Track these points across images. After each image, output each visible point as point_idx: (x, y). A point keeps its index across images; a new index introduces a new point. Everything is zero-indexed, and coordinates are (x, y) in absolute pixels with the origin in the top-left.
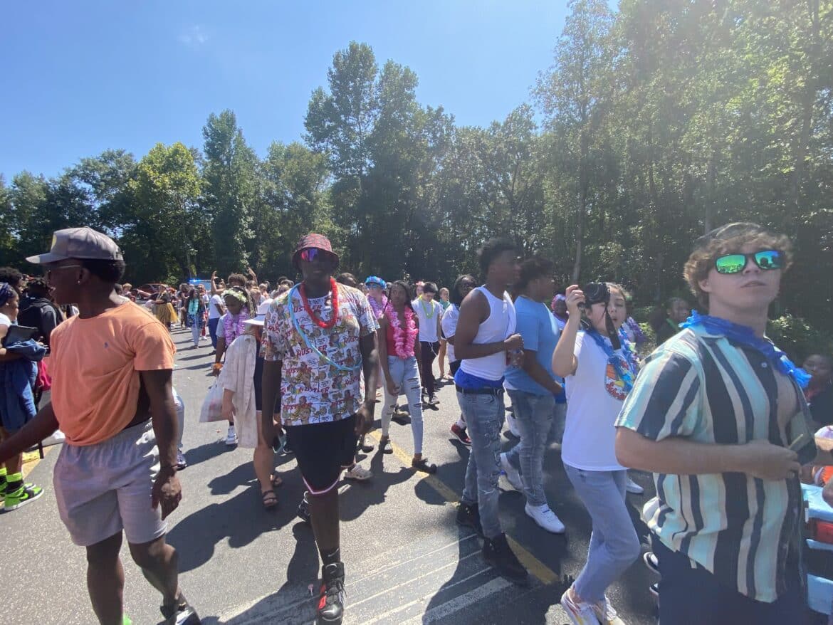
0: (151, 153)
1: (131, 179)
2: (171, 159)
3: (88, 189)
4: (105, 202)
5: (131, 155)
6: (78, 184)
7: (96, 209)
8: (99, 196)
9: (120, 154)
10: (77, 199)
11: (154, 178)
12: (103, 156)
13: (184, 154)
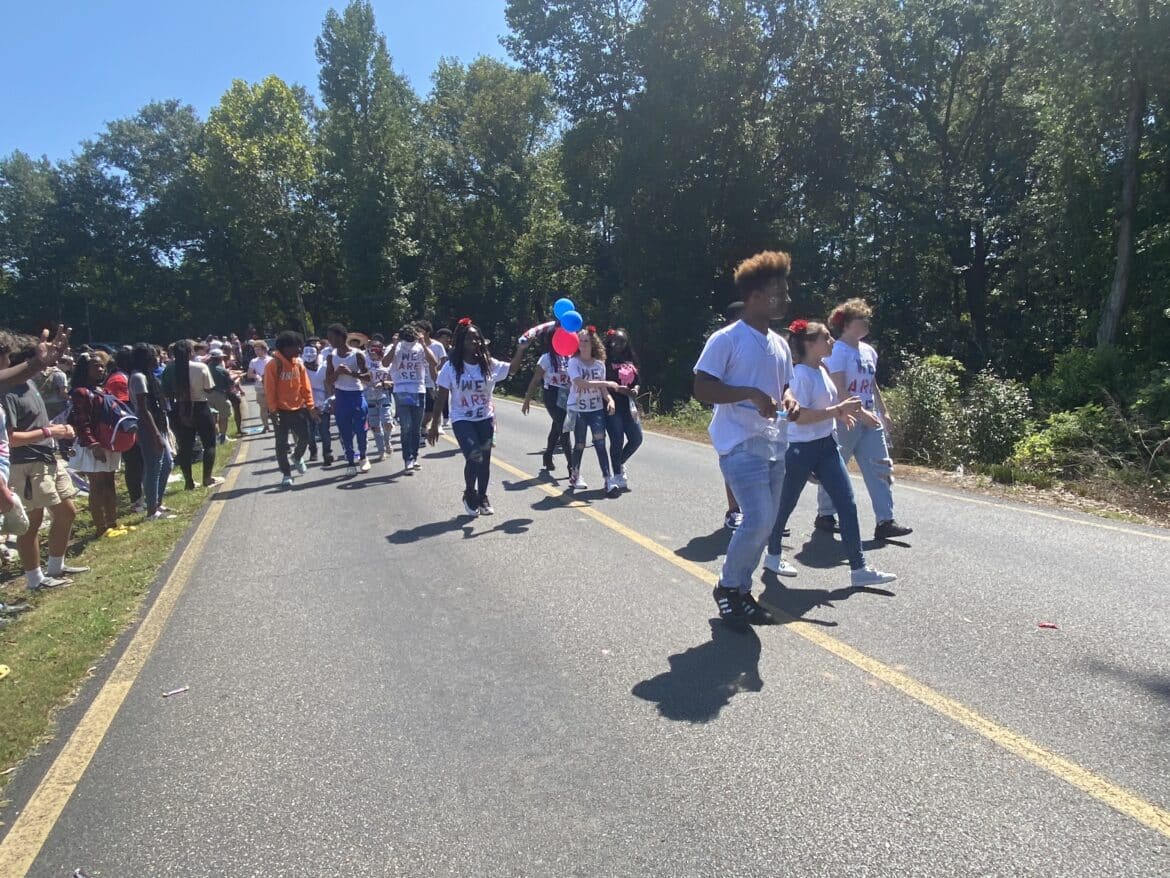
0: (225, 100)
1: (194, 155)
2: (260, 110)
3: (122, 180)
4: (152, 200)
5: (190, 109)
6: (106, 170)
7: (137, 215)
8: (142, 191)
9: (172, 107)
10: (106, 198)
11: (235, 149)
12: (144, 114)
13: (282, 99)
